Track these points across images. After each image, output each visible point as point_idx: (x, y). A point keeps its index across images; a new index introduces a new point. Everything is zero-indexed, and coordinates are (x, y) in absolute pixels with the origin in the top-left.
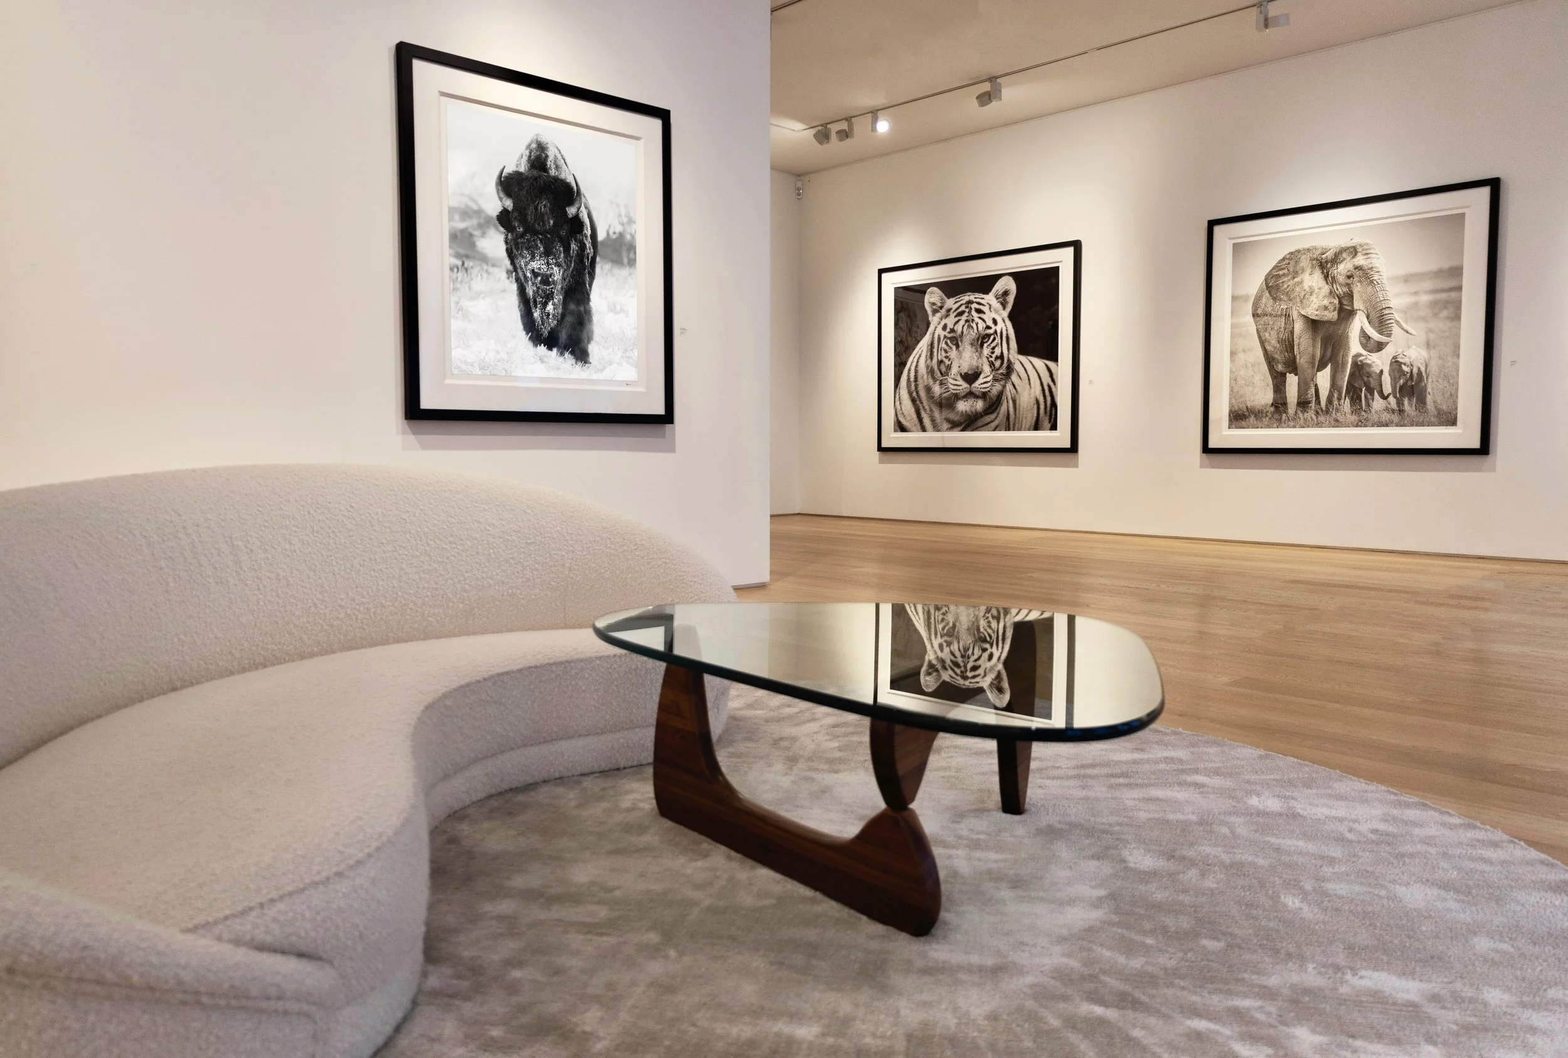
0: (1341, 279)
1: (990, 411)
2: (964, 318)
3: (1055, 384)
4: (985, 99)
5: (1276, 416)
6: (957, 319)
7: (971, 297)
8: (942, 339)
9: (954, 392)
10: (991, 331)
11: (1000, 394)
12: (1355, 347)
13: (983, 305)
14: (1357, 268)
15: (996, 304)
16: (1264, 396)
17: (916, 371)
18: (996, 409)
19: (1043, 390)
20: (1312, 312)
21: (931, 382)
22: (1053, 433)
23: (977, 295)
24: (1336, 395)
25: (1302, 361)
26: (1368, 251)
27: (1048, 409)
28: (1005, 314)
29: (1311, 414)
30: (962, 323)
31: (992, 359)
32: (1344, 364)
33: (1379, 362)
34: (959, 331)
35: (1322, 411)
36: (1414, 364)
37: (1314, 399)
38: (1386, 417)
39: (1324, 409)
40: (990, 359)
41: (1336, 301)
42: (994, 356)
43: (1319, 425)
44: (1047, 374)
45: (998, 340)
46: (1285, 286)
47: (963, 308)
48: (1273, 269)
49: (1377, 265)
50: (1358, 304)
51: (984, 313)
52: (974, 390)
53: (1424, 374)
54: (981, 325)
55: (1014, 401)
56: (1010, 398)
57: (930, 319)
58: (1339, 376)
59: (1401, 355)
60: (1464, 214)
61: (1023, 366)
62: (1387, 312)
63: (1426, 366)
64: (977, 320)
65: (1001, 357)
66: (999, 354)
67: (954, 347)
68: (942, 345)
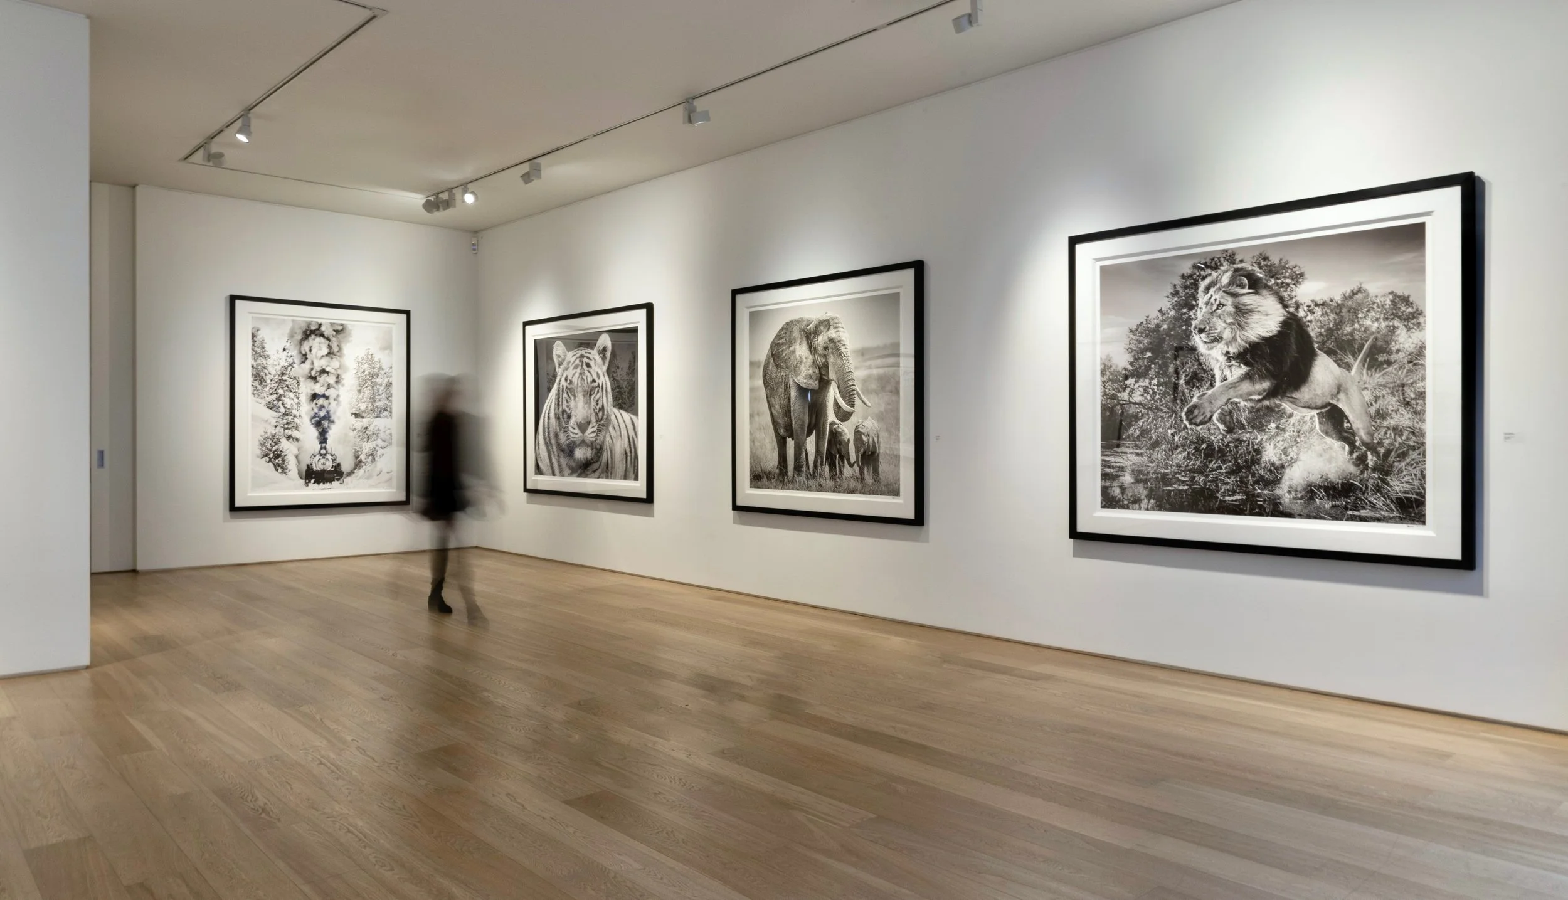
0: (820, 350)
1: (595, 459)
2: (579, 370)
3: (637, 437)
4: (527, 178)
5: (780, 478)
7: (582, 352)
8: (565, 388)
9: (573, 439)
10: (596, 384)
11: (603, 444)
12: (831, 417)
13: (591, 359)
14: (831, 340)
15: (598, 357)
16: (771, 460)
17: (549, 418)
18: (600, 458)
19: (629, 442)
20: (802, 380)
21: (558, 429)
23: (586, 351)
24: (819, 461)
25: (795, 426)
26: (838, 325)
27: (633, 460)
28: (605, 368)
29: (803, 478)
30: (577, 375)
31: (597, 411)
32: (824, 432)
33: (847, 430)
34: (575, 383)
35: (811, 475)
36: (871, 434)
37: (805, 463)
38: (853, 484)
39: (812, 473)
41: (817, 371)
42: (598, 407)
43: (809, 488)
44: (631, 426)
45: (600, 393)
46: (784, 354)
47: (577, 362)
48: (776, 337)
49: (843, 338)
50: (832, 375)
51: (591, 367)
52: (586, 439)
53: (877, 445)
54: (590, 378)
55: (611, 451)
56: (608, 447)
57: (557, 369)
58: (820, 443)
59: (861, 426)
60: (899, 293)
61: (617, 418)
62: (851, 383)
63: (878, 437)
64: (587, 373)
65: (603, 409)
66: (601, 406)
67: (572, 398)
68: (565, 395)
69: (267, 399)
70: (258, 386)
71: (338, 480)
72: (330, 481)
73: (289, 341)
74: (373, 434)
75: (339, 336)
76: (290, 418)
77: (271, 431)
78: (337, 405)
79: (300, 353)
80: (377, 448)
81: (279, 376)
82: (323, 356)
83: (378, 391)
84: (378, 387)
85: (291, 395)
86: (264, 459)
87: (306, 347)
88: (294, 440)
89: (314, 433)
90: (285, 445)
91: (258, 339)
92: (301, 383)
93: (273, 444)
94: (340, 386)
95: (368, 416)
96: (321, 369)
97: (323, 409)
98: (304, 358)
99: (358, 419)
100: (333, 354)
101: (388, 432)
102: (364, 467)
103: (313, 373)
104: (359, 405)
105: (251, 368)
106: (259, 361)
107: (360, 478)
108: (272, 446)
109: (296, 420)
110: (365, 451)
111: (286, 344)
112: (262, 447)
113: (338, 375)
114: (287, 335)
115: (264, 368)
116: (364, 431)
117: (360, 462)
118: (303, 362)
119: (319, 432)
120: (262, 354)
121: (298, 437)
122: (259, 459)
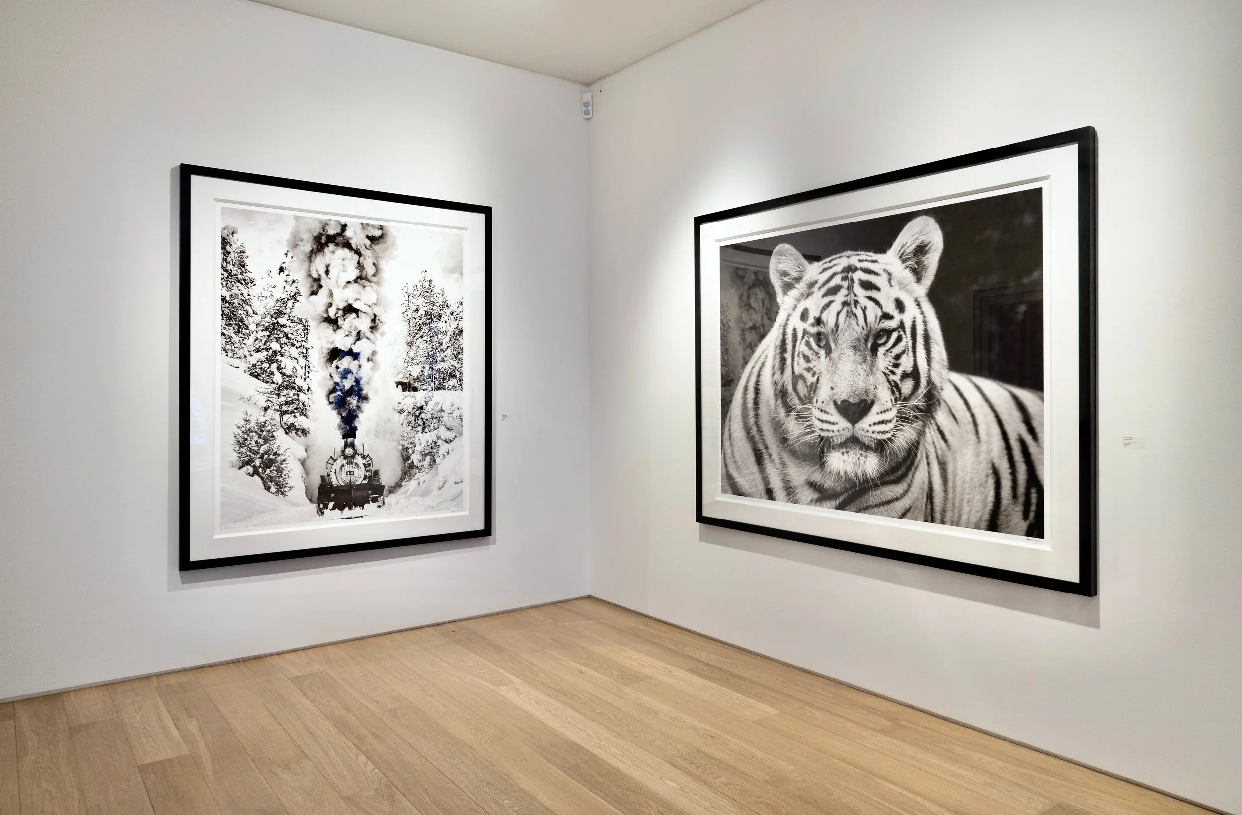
1: (892, 477)
2: (840, 297)
3: (1035, 438)
6: (827, 300)
7: (852, 258)
8: (800, 335)
9: (823, 434)
10: (893, 324)
11: (913, 450)
13: (876, 274)
15: (901, 272)
17: (757, 391)
18: (904, 476)
19: (1008, 448)
21: (782, 412)
22: (1033, 543)
23: (864, 255)
27: (1022, 489)
28: (921, 290)
30: (836, 307)
31: (896, 378)
34: (831, 323)
40: (892, 377)
42: (899, 371)
44: (1017, 415)
45: (907, 340)
47: (837, 280)
51: (878, 289)
52: (860, 434)
54: (873, 312)
55: (943, 465)
56: (933, 456)
57: (780, 299)
61: (961, 395)
64: (864, 302)
65: (914, 374)
66: (909, 369)
67: (822, 352)
68: (801, 347)
69: (249, 358)
70: (233, 335)
71: (375, 500)
72: (361, 503)
73: (290, 255)
74: (432, 418)
75: (376, 247)
76: (291, 393)
77: (258, 416)
78: (372, 368)
79: (310, 275)
80: (439, 442)
81: (272, 317)
82: (349, 282)
83: (441, 344)
84: (440, 336)
85: (294, 351)
86: (244, 469)
87: (319, 265)
88: (299, 433)
89: (333, 419)
90: (283, 442)
91: (234, 248)
92: (311, 330)
93: (261, 441)
94: (377, 334)
95: (424, 388)
96: (346, 304)
97: (349, 376)
98: (316, 286)
99: (407, 393)
100: (366, 279)
101: (457, 413)
102: (418, 475)
103: (332, 313)
104: (410, 368)
105: (219, 303)
106: (235, 291)
107: (412, 495)
108: (259, 446)
109: (302, 397)
110: (419, 448)
111: (283, 259)
112: (241, 447)
113: (375, 316)
114: (286, 244)
115: (245, 302)
116: (417, 414)
117: (412, 466)
118: (314, 293)
119: (342, 418)
120: (240, 276)
121: (306, 427)
122: (235, 470)
